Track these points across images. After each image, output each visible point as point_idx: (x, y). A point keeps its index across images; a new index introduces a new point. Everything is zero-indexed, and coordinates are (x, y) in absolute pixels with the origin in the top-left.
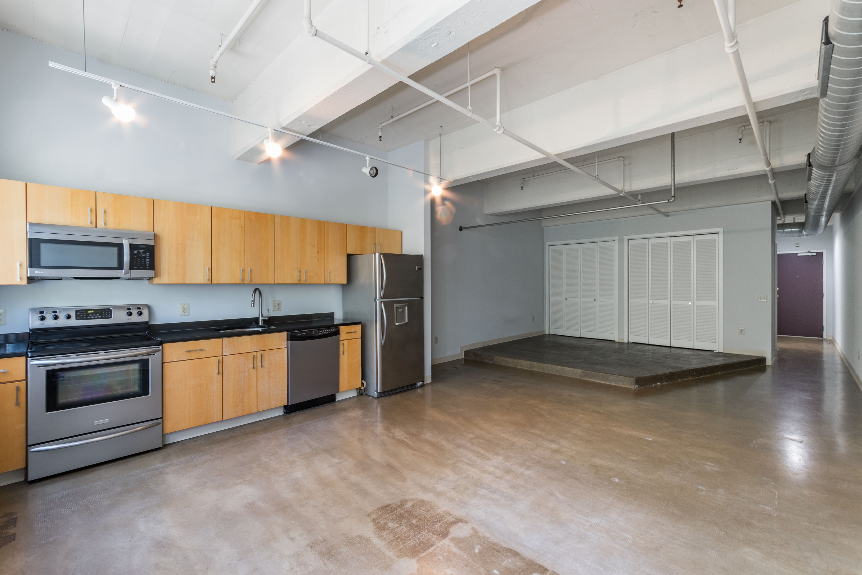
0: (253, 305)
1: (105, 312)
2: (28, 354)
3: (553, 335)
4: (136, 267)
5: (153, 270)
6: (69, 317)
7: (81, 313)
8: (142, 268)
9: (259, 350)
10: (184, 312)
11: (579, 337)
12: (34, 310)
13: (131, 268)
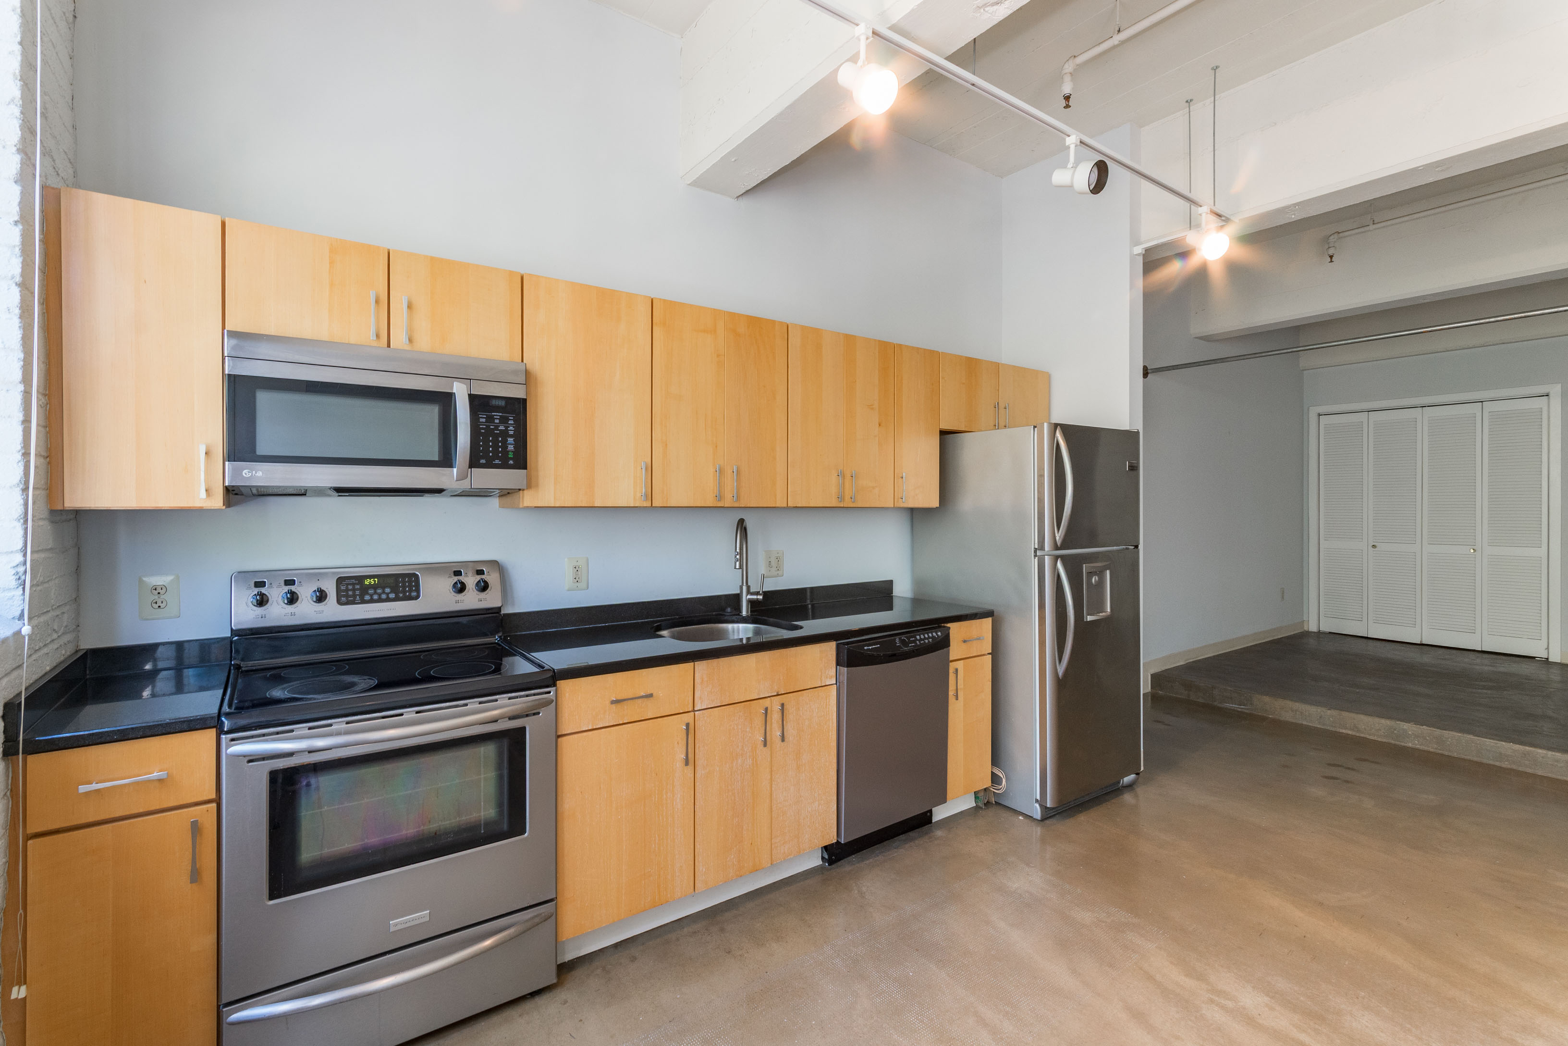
0: (738, 563)
1: (404, 582)
2: (223, 723)
3: (1330, 633)
4: (483, 461)
5: (523, 469)
6: (321, 597)
7: (350, 584)
8: (497, 462)
9: (775, 694)
10: (577, 580)
11: (1419, 643)
12: (242, 575)
13: (474, 463)
